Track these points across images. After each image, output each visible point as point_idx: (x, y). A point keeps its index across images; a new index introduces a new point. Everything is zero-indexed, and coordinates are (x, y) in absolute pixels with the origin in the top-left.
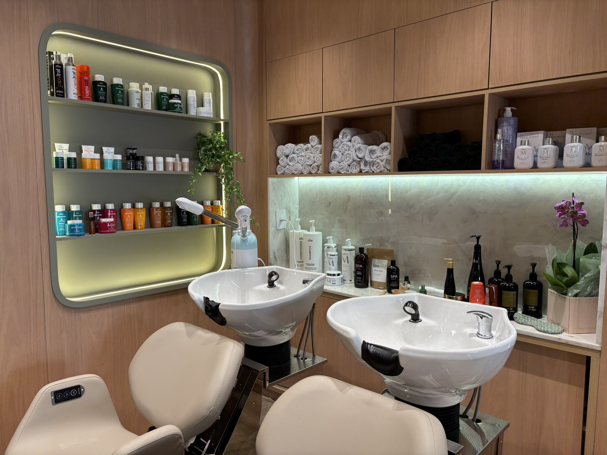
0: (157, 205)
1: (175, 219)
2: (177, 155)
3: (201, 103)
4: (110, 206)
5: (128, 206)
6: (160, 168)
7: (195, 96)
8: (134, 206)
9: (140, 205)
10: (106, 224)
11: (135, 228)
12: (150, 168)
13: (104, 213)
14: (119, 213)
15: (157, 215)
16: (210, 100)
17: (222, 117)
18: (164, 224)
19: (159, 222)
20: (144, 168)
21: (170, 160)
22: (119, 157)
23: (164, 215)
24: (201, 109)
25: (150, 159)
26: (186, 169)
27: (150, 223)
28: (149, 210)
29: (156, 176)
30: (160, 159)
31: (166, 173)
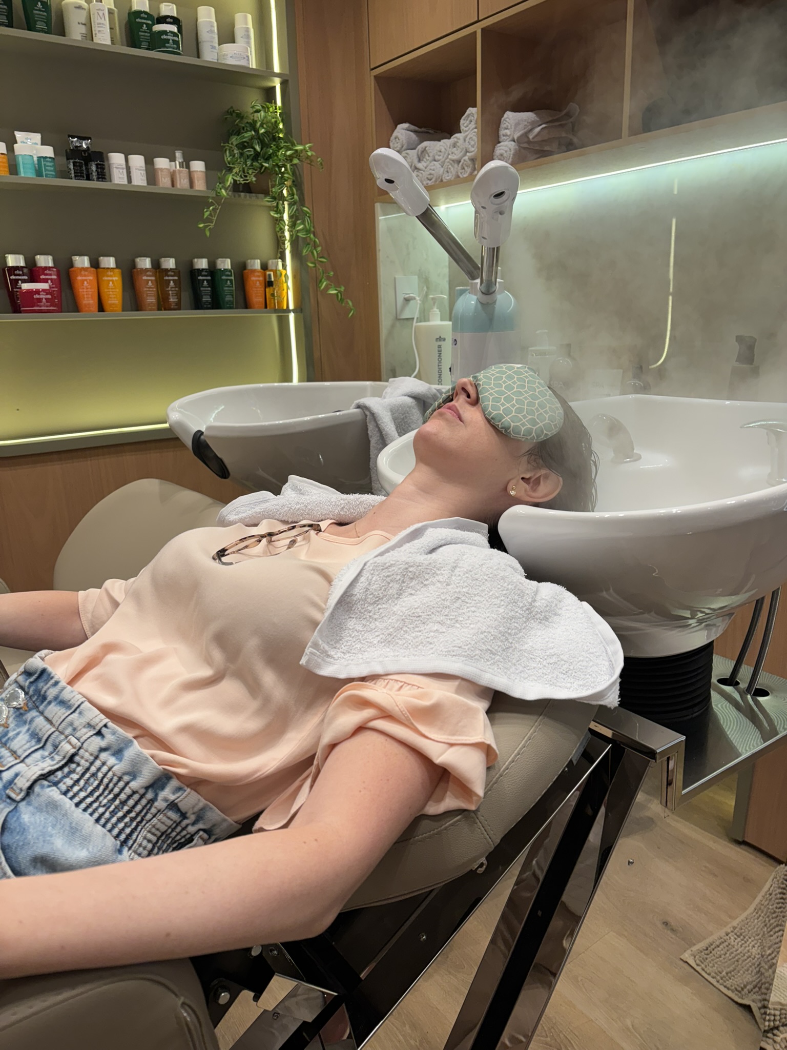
0: (145, 263)
1: (186, 296)
2: (178, 154)
3: (227, 36)
4: (45, 261)
5: (82, 262)
6: (139, 180)
7: (213, 20)
8: (95, 264)
9: (109, 262)
10: (31, 292)
11: (101, 308)
12: (118, 178)
13: (34, 273)
14: (65, 274)
15: (148, 287)
16: (247, 30)
17: (277, 69)
18: (163, 304)
19: (151, 300)
20: (103, 174)
21: (162, 163)
22: (48, 151)
23: (161, 284)
24: (228, 48)
25: (116, 159)
26: (200, 186)
27: (133, 301)
28: (130, 275)
29: (133, 198)
30: (137, 161)
31: (152, 189)
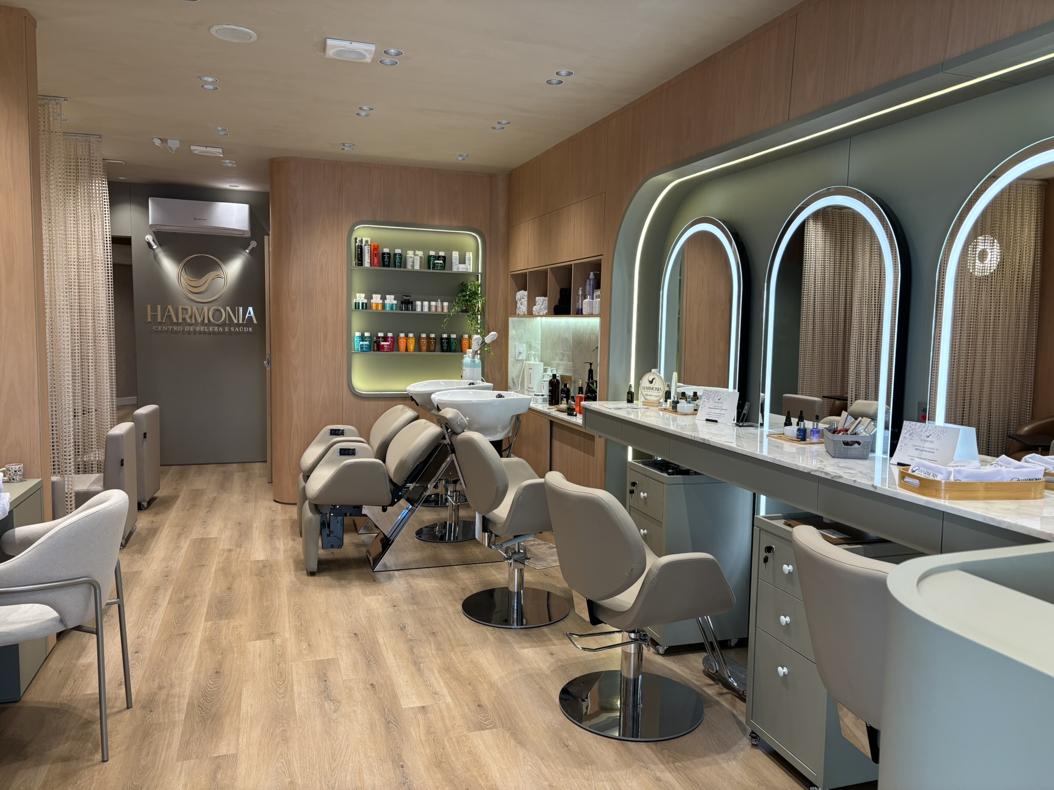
0: (424, 335)
1: (438, 347)
2: (439, 300)
3: (462, 261)
4: (390, 335)
5: (402, 335)
6: (426, 309)
7: (458, 256)
8: (407, 336)
9: (411, 335)
10: (383, 345)
11: (407, 350)
12: (419, 309)
13: (385, 339)
14: (395, 340)
15: (424, 342)
16: (470, 258)
17: (480, 271)
18: (429, 350)
19: (424, 348)
20: (414, 309)
21: (433, 303)
22: (395, 302)
23: (429, 343)
24: (462, 266)
25: (419, 303)
26: (446, 310)
27: (418, 348)
28: (418, 339)
29: (422, 315)
30: (426, 303)
31: (430, 313)
